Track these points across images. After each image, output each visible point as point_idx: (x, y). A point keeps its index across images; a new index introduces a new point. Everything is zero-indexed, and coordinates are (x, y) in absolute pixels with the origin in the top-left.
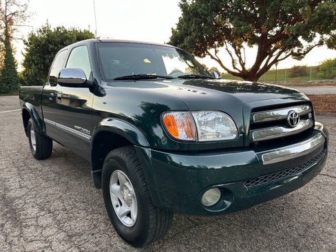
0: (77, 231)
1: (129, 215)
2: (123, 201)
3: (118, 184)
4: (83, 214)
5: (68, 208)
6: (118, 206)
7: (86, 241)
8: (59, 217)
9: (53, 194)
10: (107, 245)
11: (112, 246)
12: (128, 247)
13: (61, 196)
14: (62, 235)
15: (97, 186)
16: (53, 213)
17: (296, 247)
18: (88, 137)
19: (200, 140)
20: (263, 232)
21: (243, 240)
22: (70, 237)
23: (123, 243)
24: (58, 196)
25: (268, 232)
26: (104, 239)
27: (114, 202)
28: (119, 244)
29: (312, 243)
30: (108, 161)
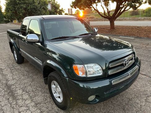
0: (39, 101)
1: (59, 97)
2: (57, 92)
3: (55, 85)
4: (40, 93)
5: (34, 90)
6: (55, 93)
7: (43, 106)
8: (31, 95)
9: (27, 83)
10: (51, 108)
11: (53, 109)
12: (59, 109)
13: (30, 84)
14: (33, 104)
15: (46, 83)
16: (28, 92)
17: (124, 109)
18: (41, 64)
19: (88, 76)
21: (104, 106)
22: (36, 104)
24: (29, 84)
25: (114, 103)
26: (50, 106)
27: (53, 92)
28: (56, 108)
29: (130, 108)
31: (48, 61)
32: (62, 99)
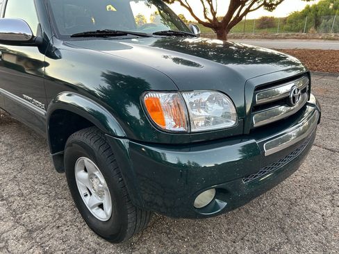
0: (38, 223)
1: (101, 206)
2: (92, 191)
3: (86, 170)
4: (44, 200)
5: (25, 192)
6: (87, 195)
7: (51, 237)
8: (14, 206)
9: (6, 174)
10: (76, 240)
11: (82, 241)
12: (102, 241)
13: (15, 177)
14: (20, 231)
15: (60, 170)
16: (6, 200)
17: (283, 229)
18: (43, 112)
19: (193, 130)
20: (247, 212)
21: (228, 224)
22: (30, 232)
23: (96, 237)
24: (12, 176)
25: (253, 213)
26: (72, 233)
27: (82, 192)
28: (92, 239)
29: (298, 224)
30: (71, 145)
31: (63, 97)
32: (108, 209)
